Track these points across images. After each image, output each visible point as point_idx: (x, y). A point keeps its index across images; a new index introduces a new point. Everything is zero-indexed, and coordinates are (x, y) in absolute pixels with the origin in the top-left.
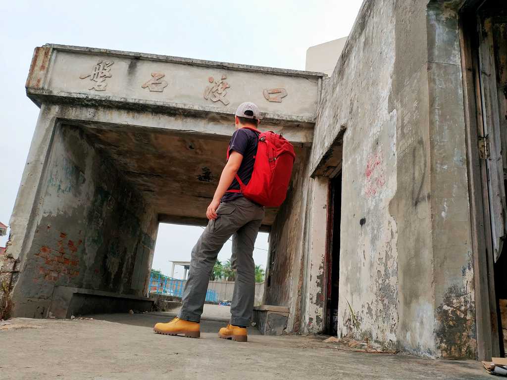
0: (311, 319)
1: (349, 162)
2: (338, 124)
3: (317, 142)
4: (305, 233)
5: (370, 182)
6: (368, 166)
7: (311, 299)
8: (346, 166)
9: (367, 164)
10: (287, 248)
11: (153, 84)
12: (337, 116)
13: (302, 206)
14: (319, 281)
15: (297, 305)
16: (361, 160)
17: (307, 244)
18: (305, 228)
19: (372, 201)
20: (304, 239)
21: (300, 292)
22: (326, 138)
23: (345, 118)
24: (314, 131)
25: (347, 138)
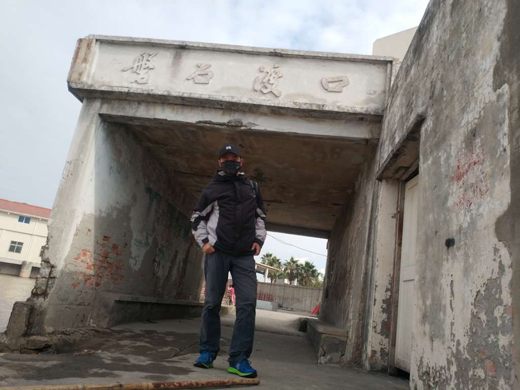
0: (374, 352)
1: (430, 162)
2: (413, 113)
3: (385, 137)
4: (368, 247)
5: (461, 190)
6: (458, 167)
7: (375, 327)
8: (425, 166)
9: (457, 164)
10: (347, 260)
11: (199, 75)
12: (412, 104)
13: (365, 214)
14: (385, 306)
15: (358, 330)
16: (448, 158)
17: (370, 259)
18: (369, 240)
19: (465, 215)
20: (368, 253)
21: (361, 315)
22: (397, 132)
23: (423, 105)
24: (381, 125)
25: (426, 130)
